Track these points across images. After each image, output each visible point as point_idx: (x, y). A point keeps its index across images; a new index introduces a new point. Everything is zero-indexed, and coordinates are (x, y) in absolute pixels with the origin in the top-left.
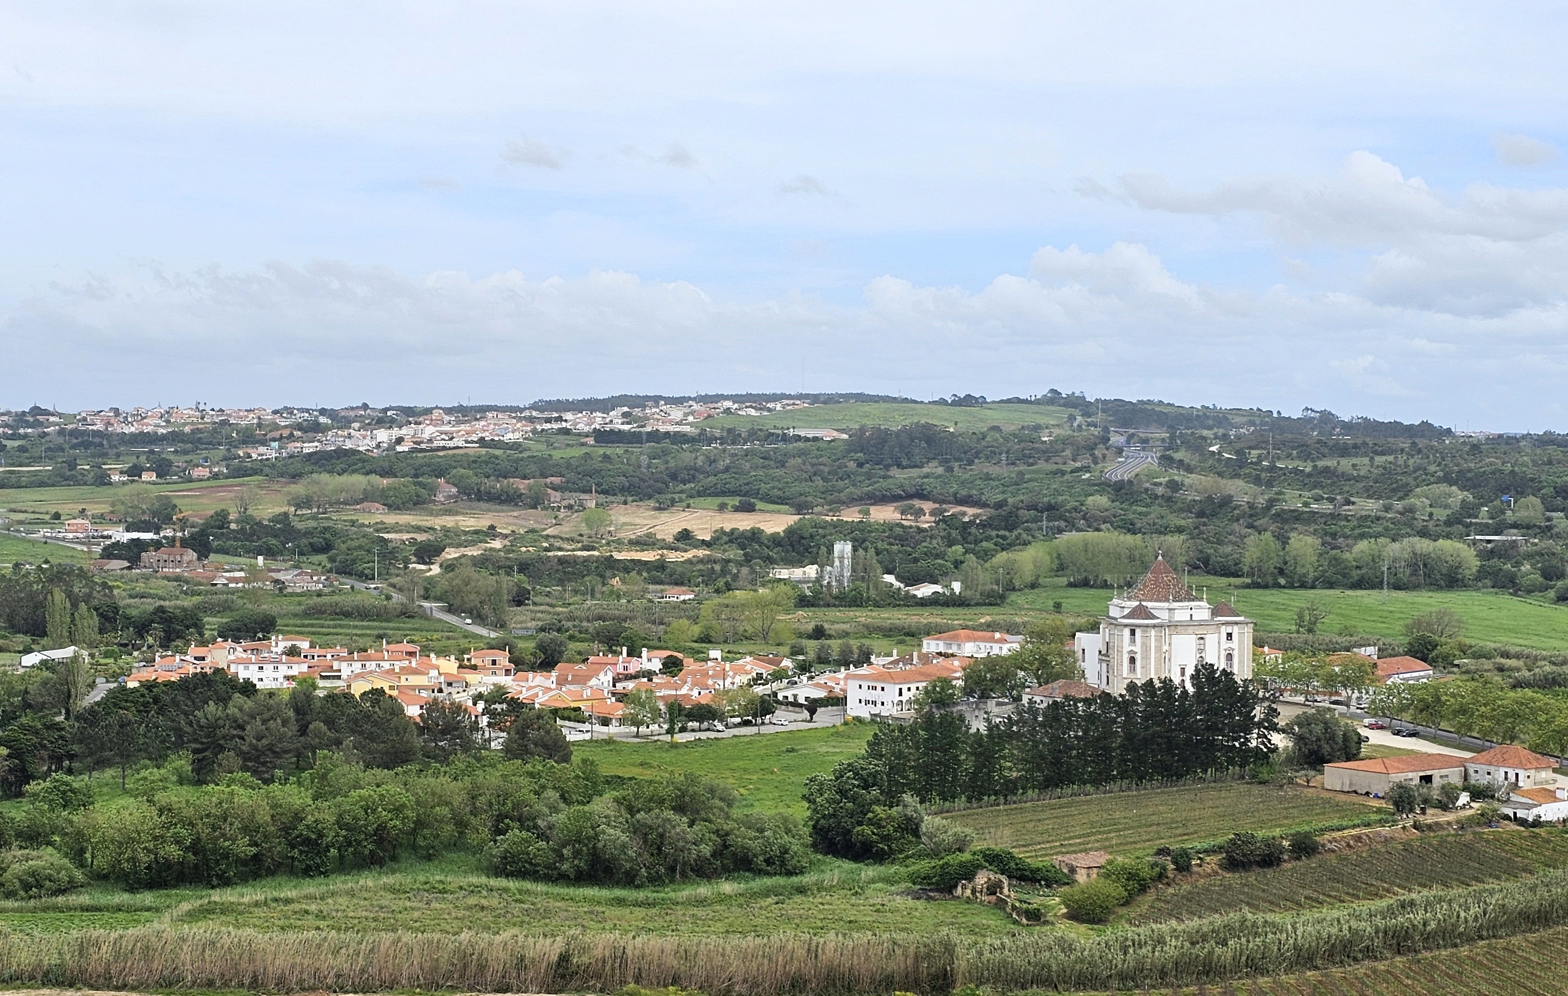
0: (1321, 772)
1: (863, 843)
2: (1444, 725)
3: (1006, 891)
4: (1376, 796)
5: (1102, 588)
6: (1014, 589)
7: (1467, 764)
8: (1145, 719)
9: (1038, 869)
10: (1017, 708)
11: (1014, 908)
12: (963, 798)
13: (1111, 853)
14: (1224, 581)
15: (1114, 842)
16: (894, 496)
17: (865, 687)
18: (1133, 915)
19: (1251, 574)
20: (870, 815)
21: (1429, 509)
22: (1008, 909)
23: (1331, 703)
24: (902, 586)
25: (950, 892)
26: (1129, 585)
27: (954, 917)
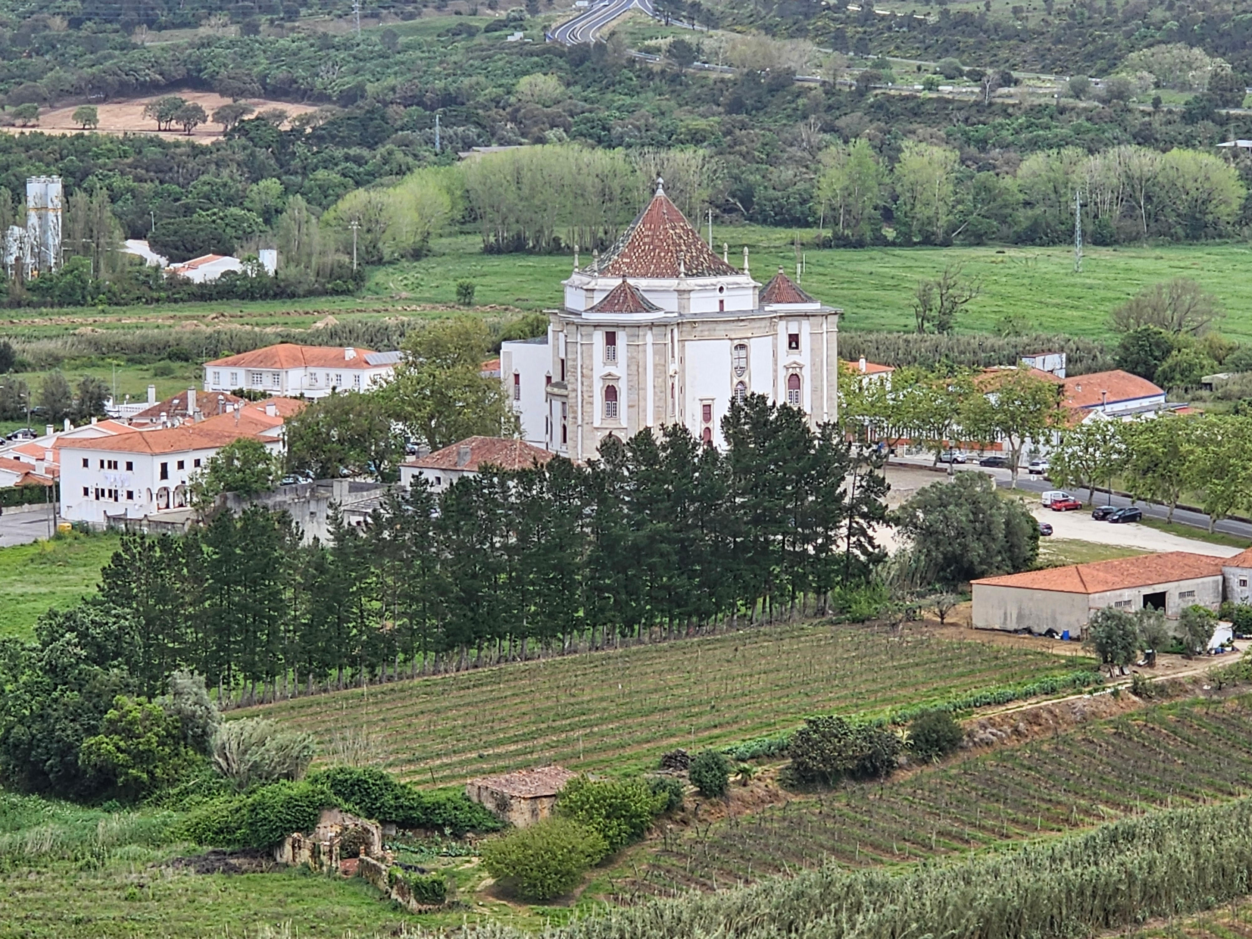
0: (967, 596)
1: (100, 770)
2: (1185, 499)
3: (376, 849)
4: (1066, 637)
5: (550, 253)
6: (380, 262)
7: (1226, 570)
8: (637, 507)
9: (438, 805)
10: (389, 494)
11: (393, 881)
12: (291, 675)
13: (575, 769)
14: (781, 235)
15: (581, 746)
16: (143, 84)
17: (94, 463)
18: (620, 883)
19: (831, 221)
20: (112, 714)
21: (1153, 92)
22: (383, 884)
23: (984, 463)
24: (163, 261)
25: (270, 855)
26: (602, 247)
27: (280, 903)
